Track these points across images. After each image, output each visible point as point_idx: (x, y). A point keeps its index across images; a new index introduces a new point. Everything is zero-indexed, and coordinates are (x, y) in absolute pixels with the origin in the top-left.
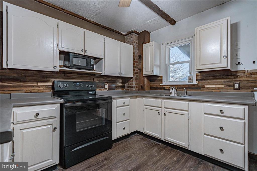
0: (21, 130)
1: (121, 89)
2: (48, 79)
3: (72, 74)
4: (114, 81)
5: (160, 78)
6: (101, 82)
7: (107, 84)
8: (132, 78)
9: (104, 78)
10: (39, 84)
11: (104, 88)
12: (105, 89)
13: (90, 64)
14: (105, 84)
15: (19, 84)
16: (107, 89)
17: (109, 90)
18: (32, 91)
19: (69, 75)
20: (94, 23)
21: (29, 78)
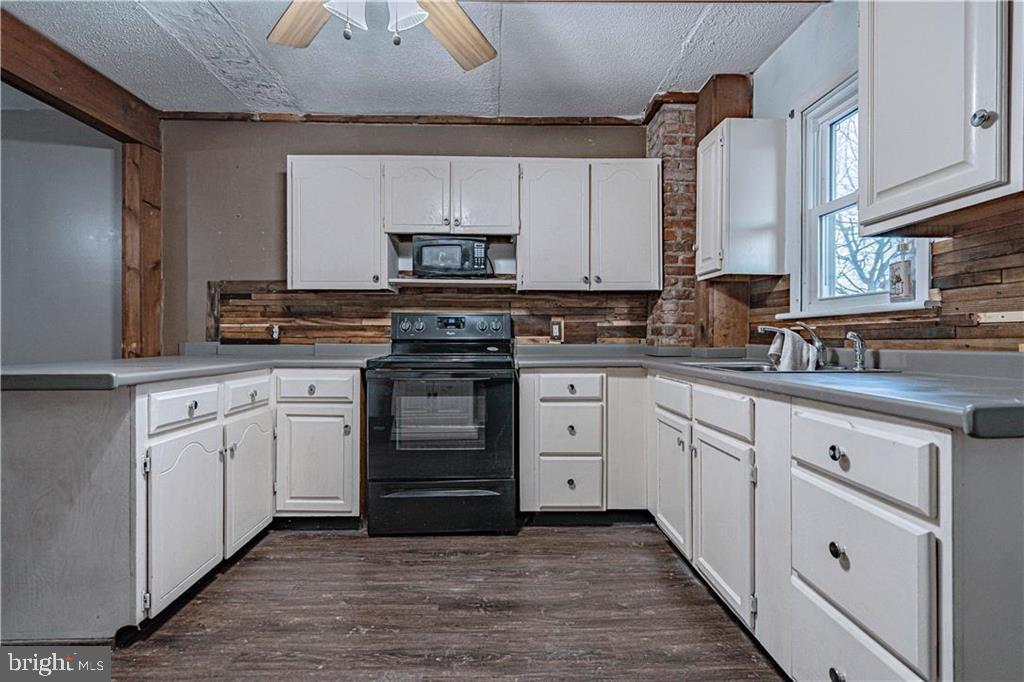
0: (288, 415)
1: (622, 340)
2: (385, 310)
3: (441, 292)
4: (592, 308)
5: (780, 286)
6: (535, 313)
7: (559, 320)
8: (658, 293)
9: (548, 301)
10: (365, 323)
11: (549, 333)
12: (553, 338)
13: (474, 258)
14: (553, 320)
15: (330, 323)
16: (559, 338)
17: (566, 342)
18: (353, 340)
19: (435, 297)
20: (511, 122)
21: (349, 308)
